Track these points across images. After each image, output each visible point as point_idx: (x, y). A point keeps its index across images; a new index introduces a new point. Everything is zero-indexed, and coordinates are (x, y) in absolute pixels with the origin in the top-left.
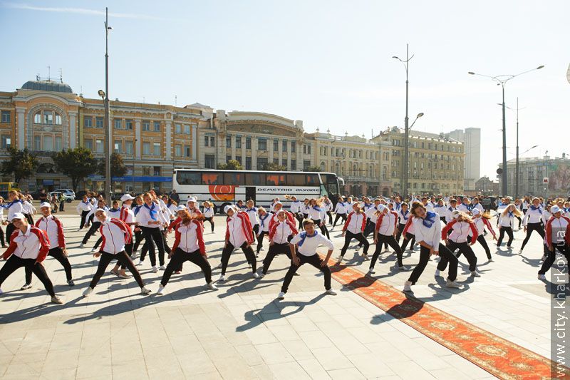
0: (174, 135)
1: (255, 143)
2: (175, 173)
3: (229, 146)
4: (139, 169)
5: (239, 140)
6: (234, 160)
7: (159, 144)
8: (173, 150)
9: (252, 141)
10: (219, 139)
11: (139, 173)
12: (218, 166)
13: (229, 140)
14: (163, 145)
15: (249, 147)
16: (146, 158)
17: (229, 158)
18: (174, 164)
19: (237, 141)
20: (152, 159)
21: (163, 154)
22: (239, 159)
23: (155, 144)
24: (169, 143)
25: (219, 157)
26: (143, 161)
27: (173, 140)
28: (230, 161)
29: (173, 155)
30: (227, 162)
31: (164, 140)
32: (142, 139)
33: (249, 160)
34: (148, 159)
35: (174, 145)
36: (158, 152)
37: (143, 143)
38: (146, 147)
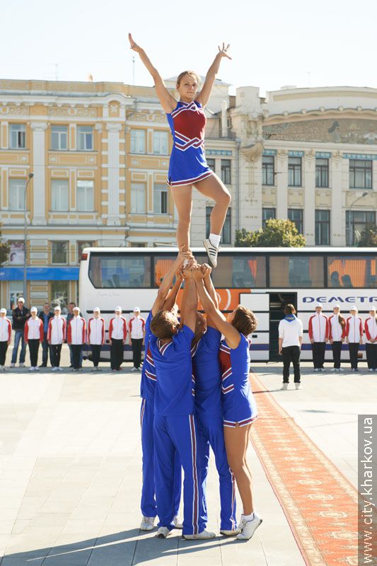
0: (128, 158)
1: (340, 173)
2: (83, 257)
3: (270, 183)
4: (40, 249)
5: (296, 165)
6: (282, 219)
7: (91, 184)
8: (126, 197)
9: (333, 167)
10: (244, 163)
11: (42, 260)
12: (238, 236)
13: (269, 165)
14: (100, 185)
15: (323, 181)
16: (58, 221)
17: (270, 213)
18: (127, 234)
19: (292, 167)
20: (72, 221)
21: (99, 210)
22: (296, 216)
23: (80, 184)
24: (114, 179)
25: (243, 213)
26: (50, 228)
27: (125, 172)
28: (271, 222)
29: (126, 210)
30: (265, 224)
31: (102, 172)
32: (48, 172)
33: (323, 219)
34: (64, 221)
35: (128, 184)
36: (87, 203)
37: (52, 181)
38: (60, 192)
